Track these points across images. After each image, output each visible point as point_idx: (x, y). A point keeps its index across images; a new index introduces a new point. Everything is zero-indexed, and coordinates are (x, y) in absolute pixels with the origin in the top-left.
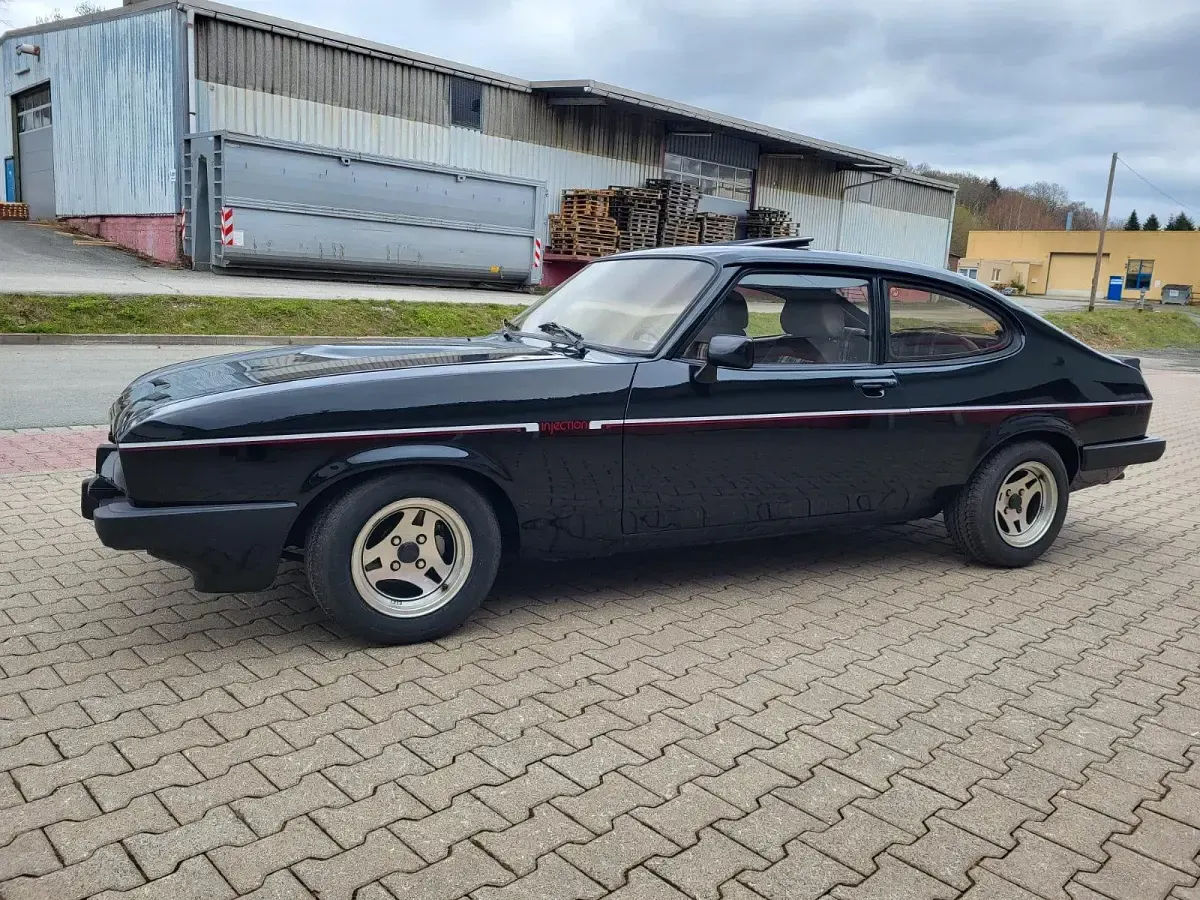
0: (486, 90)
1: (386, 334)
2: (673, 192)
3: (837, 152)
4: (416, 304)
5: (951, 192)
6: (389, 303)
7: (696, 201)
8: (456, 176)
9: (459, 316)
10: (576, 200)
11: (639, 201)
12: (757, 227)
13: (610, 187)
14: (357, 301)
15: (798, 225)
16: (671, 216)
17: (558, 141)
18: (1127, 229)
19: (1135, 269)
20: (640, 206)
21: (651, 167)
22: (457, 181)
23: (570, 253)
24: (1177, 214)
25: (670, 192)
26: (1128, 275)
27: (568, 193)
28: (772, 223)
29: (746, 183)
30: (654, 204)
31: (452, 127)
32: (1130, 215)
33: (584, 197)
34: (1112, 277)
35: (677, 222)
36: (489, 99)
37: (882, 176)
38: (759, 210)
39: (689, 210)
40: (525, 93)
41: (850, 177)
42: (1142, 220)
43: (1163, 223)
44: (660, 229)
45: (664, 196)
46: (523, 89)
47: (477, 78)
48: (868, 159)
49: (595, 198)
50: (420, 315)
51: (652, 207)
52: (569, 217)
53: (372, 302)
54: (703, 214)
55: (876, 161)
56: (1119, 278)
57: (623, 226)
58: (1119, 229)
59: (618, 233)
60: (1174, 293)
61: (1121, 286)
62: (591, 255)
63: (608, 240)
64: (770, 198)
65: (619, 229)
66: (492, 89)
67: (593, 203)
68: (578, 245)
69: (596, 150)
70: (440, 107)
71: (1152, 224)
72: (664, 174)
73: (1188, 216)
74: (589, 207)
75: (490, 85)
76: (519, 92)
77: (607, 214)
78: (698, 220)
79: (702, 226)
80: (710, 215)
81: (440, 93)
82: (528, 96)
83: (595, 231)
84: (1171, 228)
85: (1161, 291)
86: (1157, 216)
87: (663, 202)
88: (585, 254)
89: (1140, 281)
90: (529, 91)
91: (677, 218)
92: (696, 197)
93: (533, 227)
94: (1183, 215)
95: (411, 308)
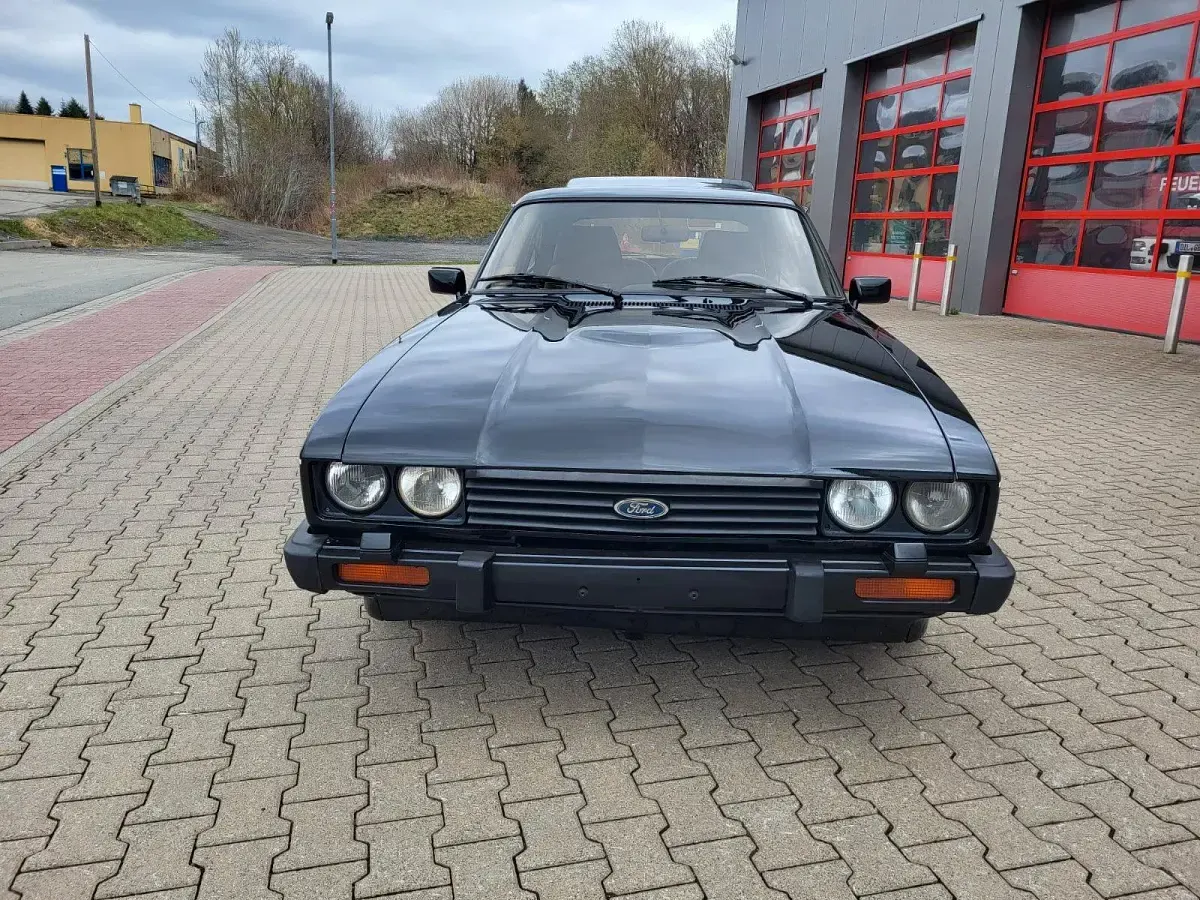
18: (20, 112)
19: (75, 158)
24: (67, 100)
26: (70, 165)
32: (20, 95)
34: (53, 167)
42: (34, 104)
43: (57, 110)
56: (62, 167)
58: (12, 112)
60: (123, 185)
61: (65, 176)
71: (45, 108)
73: (79, 103)
84: (65, 114)
85: (109, 183)
86: (47, 99)
89: (81, 171)
94: (73, 101)
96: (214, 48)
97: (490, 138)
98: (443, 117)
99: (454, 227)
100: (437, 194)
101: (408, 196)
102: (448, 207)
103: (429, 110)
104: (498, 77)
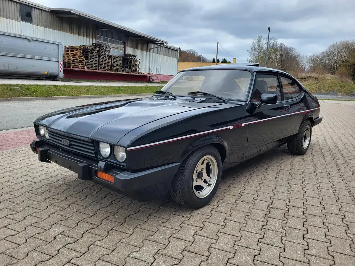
0: (33, 9)
1: (19, 97)
2: (102, 48)
3: (149, 38)
4: (28, 85)
5: (178, 51)
6: (17, 85)
7: (109, 51)
8: (29, 39)
9: (44, 89)
10: (70, 50)
11: (91, 50)
12: (127, 60)
13: (81, 45)
14: (4, 85)
15: (139, 60)
16: (102, 56)
17: (61, 29)
18: (213, 62)
20: (92, 52)
21: (93, 39)
22: (29, 41)
23: (70, 67)
25: (101, 48)
27: (66, 47)
28: (132, 59)
29: (123, 46)
30: (96, 51)
31: (22, 22)
32: (213, 58)
33: (73, 48)
35: (104, 57)
36: (35, 13)
37: (160, 46)
38: (128, 55)
39: (107, 54)
40: (48, 11)
41: (152, 46)
42: (216, 60)
43: (221, 61)
44: (99, 60)
45: (99, 49)
46: (47, 10)
47: (29, 5)
48: (158, 40)
49: (77, 49)
50: (30, 89)
51: (95, 53)
52: (68, 55)
53: (10, 85)
54: (111, 55)
55: (160, 41)
57: (86, 58)
59: (85, 61)
62: (77, 68)
63: (82, 63)
64: (130, 51)
65: (86, 59)
66: (36, 9)
67: (76, 51)
68: (72, 65)
69: (74, 33)
70: (16, 14)
71: (218, 61)
72: (97, 42)
73: (226, 59)
74: (75, 52)
75: (35, 8)
76: (46, 11)
77: (81, 54)
78: (110, 57)
79: (111, 59)
80: (114, 56)
81: (16, 9)
82: (49, 13)
83: (78, 60)
86: (219, 59)
87: (99, 51)
88: (75, 68)
90: (49, 11)
91: (103, 56)
92: (109, 50)
93: (58, 58)
94: (225, 59)
95: (26, 87)
96: (255, 41)
97: (345, 60)
98: (328, 55)
99: (318, 89)
100: (314, 79)
101: (304, 80)
102: (317, 83)
103: (323, 53)
104: (350, 40)
